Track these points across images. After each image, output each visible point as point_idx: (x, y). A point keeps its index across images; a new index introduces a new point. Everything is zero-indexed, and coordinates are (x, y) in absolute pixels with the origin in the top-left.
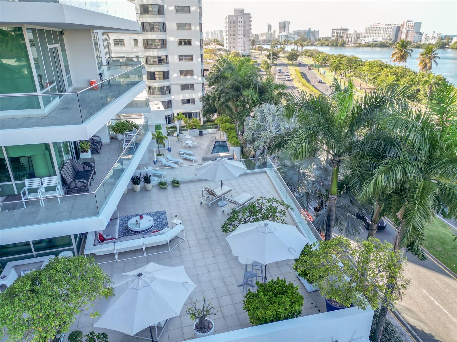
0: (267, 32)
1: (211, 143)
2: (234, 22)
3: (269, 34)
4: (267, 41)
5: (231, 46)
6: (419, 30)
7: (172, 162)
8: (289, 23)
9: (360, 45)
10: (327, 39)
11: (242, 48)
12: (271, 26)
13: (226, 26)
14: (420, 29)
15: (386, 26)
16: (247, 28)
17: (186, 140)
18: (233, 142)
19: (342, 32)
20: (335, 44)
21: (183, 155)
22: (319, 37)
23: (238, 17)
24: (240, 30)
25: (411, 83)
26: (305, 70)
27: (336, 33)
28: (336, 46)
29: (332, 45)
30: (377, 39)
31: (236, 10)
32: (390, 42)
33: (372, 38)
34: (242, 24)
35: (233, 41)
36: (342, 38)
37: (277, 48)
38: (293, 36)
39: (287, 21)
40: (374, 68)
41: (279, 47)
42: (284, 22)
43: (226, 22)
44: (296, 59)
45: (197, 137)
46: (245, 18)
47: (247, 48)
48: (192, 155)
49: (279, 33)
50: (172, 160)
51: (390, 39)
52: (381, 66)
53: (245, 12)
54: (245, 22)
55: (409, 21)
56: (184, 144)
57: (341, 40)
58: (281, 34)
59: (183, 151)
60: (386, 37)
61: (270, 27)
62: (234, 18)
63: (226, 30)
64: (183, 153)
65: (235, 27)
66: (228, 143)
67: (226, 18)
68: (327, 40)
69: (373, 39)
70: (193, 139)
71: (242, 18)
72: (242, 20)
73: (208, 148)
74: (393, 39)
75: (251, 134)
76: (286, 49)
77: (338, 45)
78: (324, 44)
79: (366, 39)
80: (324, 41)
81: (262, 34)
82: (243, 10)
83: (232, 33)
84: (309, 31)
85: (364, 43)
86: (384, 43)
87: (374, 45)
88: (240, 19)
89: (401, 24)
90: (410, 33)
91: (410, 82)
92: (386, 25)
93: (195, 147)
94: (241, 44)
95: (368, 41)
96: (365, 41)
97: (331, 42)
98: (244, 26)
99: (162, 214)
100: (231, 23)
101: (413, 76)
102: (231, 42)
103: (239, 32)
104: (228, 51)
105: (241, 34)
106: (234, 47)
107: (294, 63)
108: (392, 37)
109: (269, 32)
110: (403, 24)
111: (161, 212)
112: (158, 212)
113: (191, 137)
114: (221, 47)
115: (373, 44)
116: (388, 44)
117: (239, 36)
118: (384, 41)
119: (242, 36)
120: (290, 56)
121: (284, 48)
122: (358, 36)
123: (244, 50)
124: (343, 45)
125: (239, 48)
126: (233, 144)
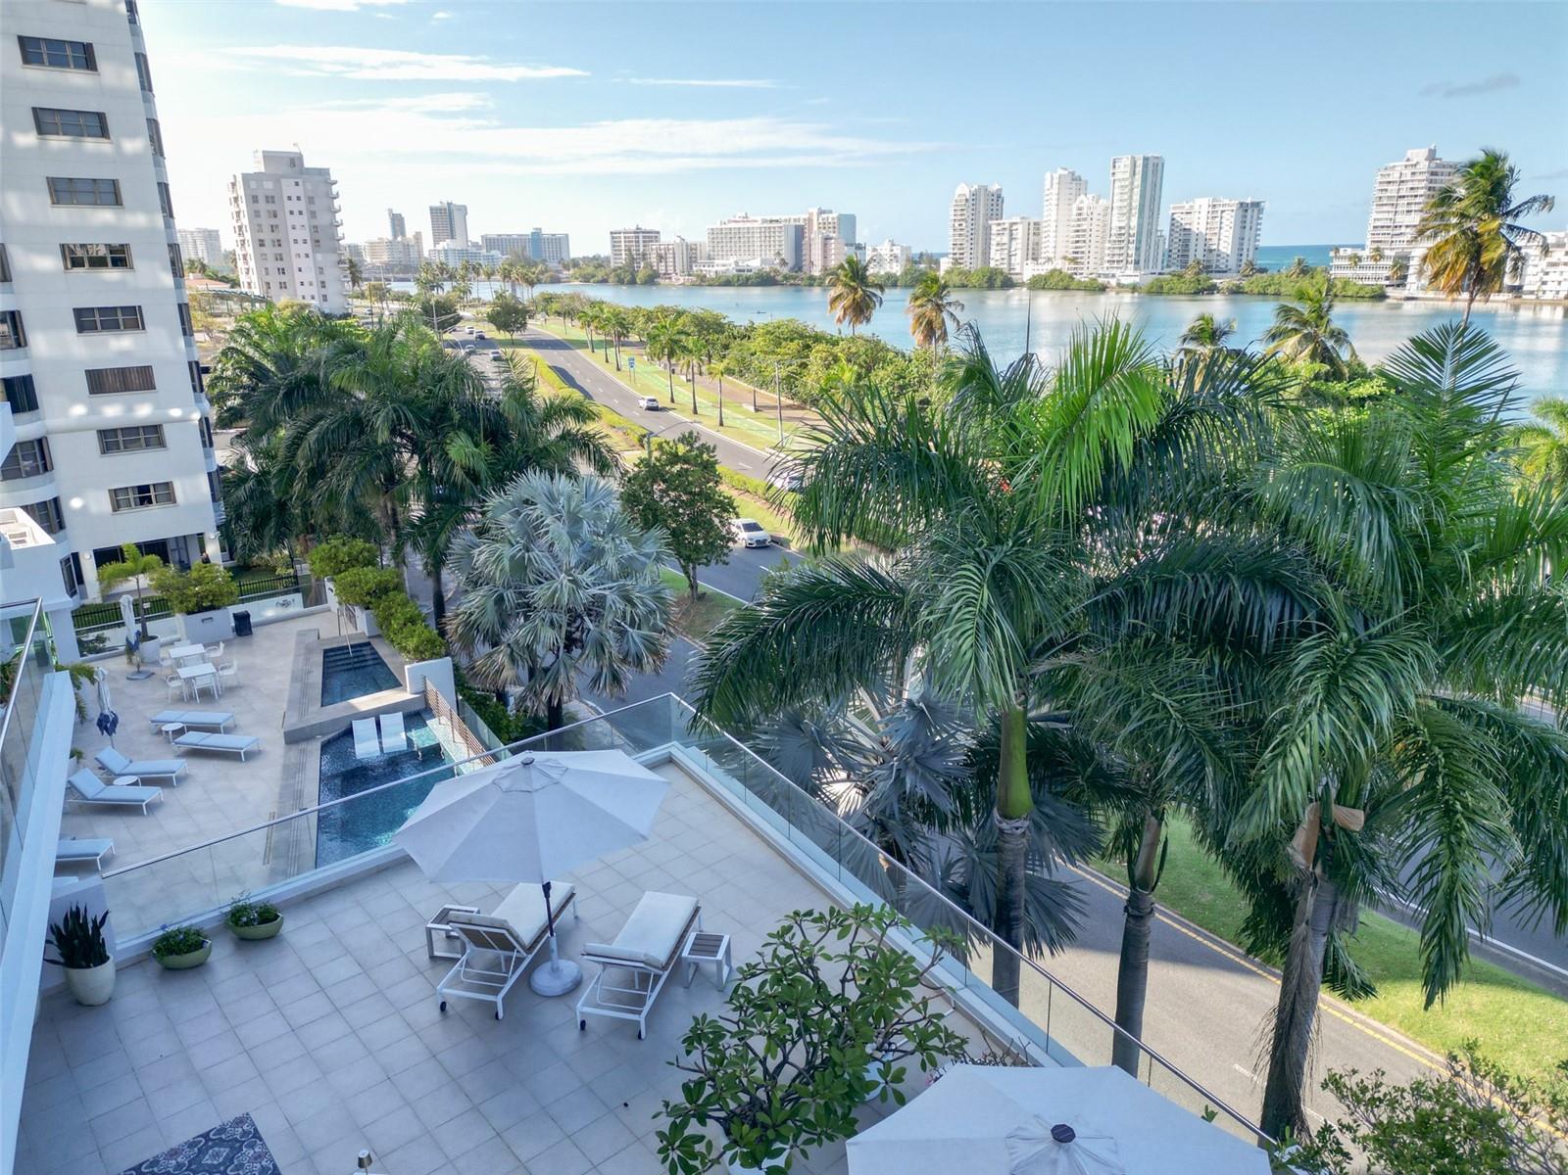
0: (390, 238)
1: (307, 660)
2: (267, 197)
3: (401, 248)
4: (396, 269)
5: (268, 284)
6: (854, 237)
7: (134, 779)
8: (463, 210)
9: (703, 281)
10: (599, 263)
11: (314, 290)
12: (402, 219)
13: (238, 213)
14: (854, 233)
15: (766, 225)
16: (323, 220)
17: (179, 663)
18: (411, 644)
19: (641, 240)
20: (627, 278)
21: (181, 739)
22: (572, 256)
23: (284, 182)
24: (297, 229)
25: (901, 382)
26: (559, 358)
27: (623, 244)
28: (633, 282)
29: (621, 282)
30: (749, 263)
31: (269, 157)
32: (785, 270)
33: (732, 260)
34: (302, 205)
35: (273, 265)
36: (644, 259)
37: (440, 291)
38: (484, 251)
39: (457, 202)
40: (784, 343)
41: (448, 286)
42: (446, 206)
43: (236, 199)
44: (524, 325)
45: (228, 643)
46: (309, 187)
47: (331, 290)
48: (227, 730)
49: (436, 242)
50: (132, 768)
51: (784, 263)
52: (802, 336)
53: (308, 164)
54: (311, 200)
55: (824, 212)
56: (175, 684)
57: (642, 265)
58: (442, 245)
59: (176, 717)
60: (771, 255)
61: (397, 222)
62: (269, 185)
63: (240, 228)
64: (180, 726)
65: (275, 216)
66: (383, 650)
67: (234, 185)
68: (600, 266)
69: (736, 263)
70: (213, 655)
71: (297, 184)
72: (299, 191)
73: (298, 685)
74: (791, 262)
75: (491, 602)
76: (474, 295)
77: (638, 281)
78: (593, 276)
79: (716, 262)
80: (590, 270)
81: (372, 245)
82: (300, 157)
83: (267, 236)
84: (537, 237)
85: (713, 275)
86: (768, 274)
87: (743, 280)
88: (288, 188)
89: (805, 220)
90: (832, 244)
91: (898, 379)
92: (765, 221)
93: (231, 690)
94: (309, 275)
95: (724, 268)
96: (716, 268)
97: (615, 270)
98: (313, 214)
99: (235, 1145)
100: (255, 199)
101: (901, 362)
102: (266, 269)
103: (293, 235)
104: (261, 301)
105: (305, 242)
106: (283, 286)
107: (516, 336)
108: (788, 254)
109: (399, 239)
110: (810, 220)
111: (222, 1130)
112: (206, 1136)
113: (199, 648)
114: (225, 287)
115: (738, 276)
116: (779, 278)
117: (295, 249)
118: (767, 268)
119: (308, 248)
120: (498, 313)
121: (466, 291)
122: (692, 254)
123: (325, 298)
124: (652, 280)
125: (301, 291)
126: (416, 649)
